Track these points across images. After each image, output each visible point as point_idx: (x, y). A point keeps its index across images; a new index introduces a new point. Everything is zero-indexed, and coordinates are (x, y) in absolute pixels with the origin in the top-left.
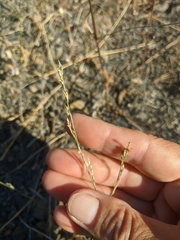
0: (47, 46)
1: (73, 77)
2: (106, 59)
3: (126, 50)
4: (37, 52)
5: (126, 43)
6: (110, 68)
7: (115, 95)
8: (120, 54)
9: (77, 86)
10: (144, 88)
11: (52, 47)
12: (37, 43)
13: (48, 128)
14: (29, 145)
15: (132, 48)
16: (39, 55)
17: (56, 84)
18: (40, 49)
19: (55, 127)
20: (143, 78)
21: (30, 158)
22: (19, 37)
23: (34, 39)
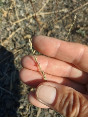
0: (15, 9)
1: (27, 24)
2: (43, 16)
3: (53, 12)
4: (11, 12)
5: (54, 9)
6: (45, 21)
7: (46, 33)
8: (50, 14)
9: (29, 29)
10: (60, 30)
11: (18, 10)
12: (11, 8)
13: (14, 47)
14: (4, 54)
15: (56, 12)
16: (12, 13)
17: (19, 27)
18: (12, 11)
19: (17, 47)
20: (60, 26)
21: (5, 59)
22: (2, 5)
23: (10, 6)
